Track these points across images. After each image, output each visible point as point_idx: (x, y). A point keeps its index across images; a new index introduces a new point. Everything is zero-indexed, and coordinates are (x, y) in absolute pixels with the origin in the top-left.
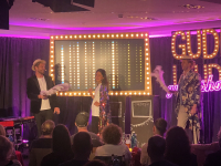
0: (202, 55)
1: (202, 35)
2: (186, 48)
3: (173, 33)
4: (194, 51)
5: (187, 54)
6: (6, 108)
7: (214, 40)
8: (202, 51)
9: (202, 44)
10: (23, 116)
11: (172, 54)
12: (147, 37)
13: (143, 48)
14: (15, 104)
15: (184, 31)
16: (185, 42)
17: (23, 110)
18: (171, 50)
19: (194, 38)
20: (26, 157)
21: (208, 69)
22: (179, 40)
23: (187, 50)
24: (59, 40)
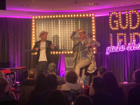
0: (129, 27)
1: (129, 14)
2: (118, 23)
3: (110, 13)
4: (124, 25)
5: (119, 26)
6: (6, 62)
8: (129, 24)
9: (129, 20)
10: (16, 66)
11: (109, 27)
13: (91, 23)
14: (11, 59)
15: (118, 12)
16: (118, 19)
17: (16, 63)
18: (109, 24)
19: (124, 16)
21: (132, 36)
22: (114, 18)
23: (119, 24)
24: (38, 19)
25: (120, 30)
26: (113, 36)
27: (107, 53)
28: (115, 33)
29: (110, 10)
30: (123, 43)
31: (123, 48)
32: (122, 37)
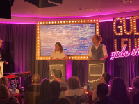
1: (133, 19)
3: (114, 19)
9: (133, 25)
10: (21, 71)
11: (113, 32)
12: (97, 22)
15: (122, 18)
18: (113, 29)
20: (22, 97)
21: (137, 41)
29: (114, 16)
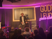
0: (47, 11)
1: (47, 6)
2: (44, 9)
5: (44, 11)
6: (4, 24)
7: (50, 7)
8: (47, 10)
9: (47, 8)
11: (40, 11)
12: (35, 7)
13: (34, 10)
14: (6, 23)
15: (43, 6)
19: (45, 7)
20: (8, 35)
21: (49, 14)
24: (15, 9)
25: (44, 12)
26: (42, 14)
27: (40, 20)
28: (42, 13)
29: (40, 5)
30: (45, 17)
31: (45, 18)
32: (45, 14)
